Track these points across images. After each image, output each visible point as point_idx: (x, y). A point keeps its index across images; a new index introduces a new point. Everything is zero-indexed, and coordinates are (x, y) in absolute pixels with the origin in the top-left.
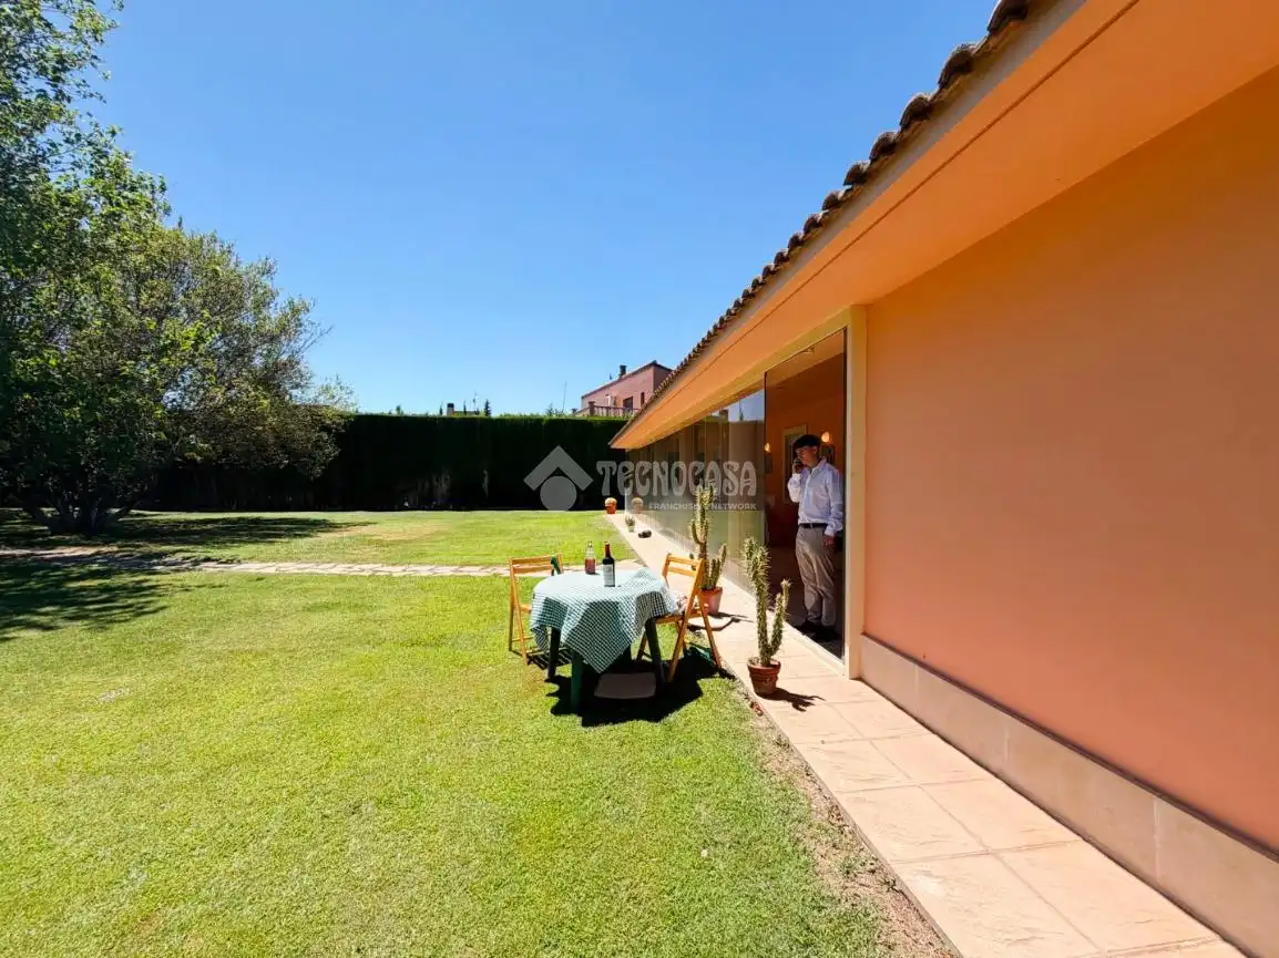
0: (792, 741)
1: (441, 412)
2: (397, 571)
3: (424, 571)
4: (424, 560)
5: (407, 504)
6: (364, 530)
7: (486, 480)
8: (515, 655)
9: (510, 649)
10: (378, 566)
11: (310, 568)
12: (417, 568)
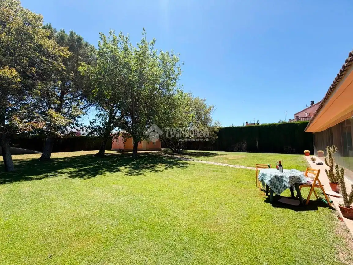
0: (350, 230)
1: (244, 125)
2: (231, 166)
3: (238, 167)
4: (238, 164)
5: (234, 150)
6: (224, 156)
7: (257, 144)
8: (258, 188)
9: (257, 187)
10: (227, 164)
11: (212, 163)
12: (236, 166)
